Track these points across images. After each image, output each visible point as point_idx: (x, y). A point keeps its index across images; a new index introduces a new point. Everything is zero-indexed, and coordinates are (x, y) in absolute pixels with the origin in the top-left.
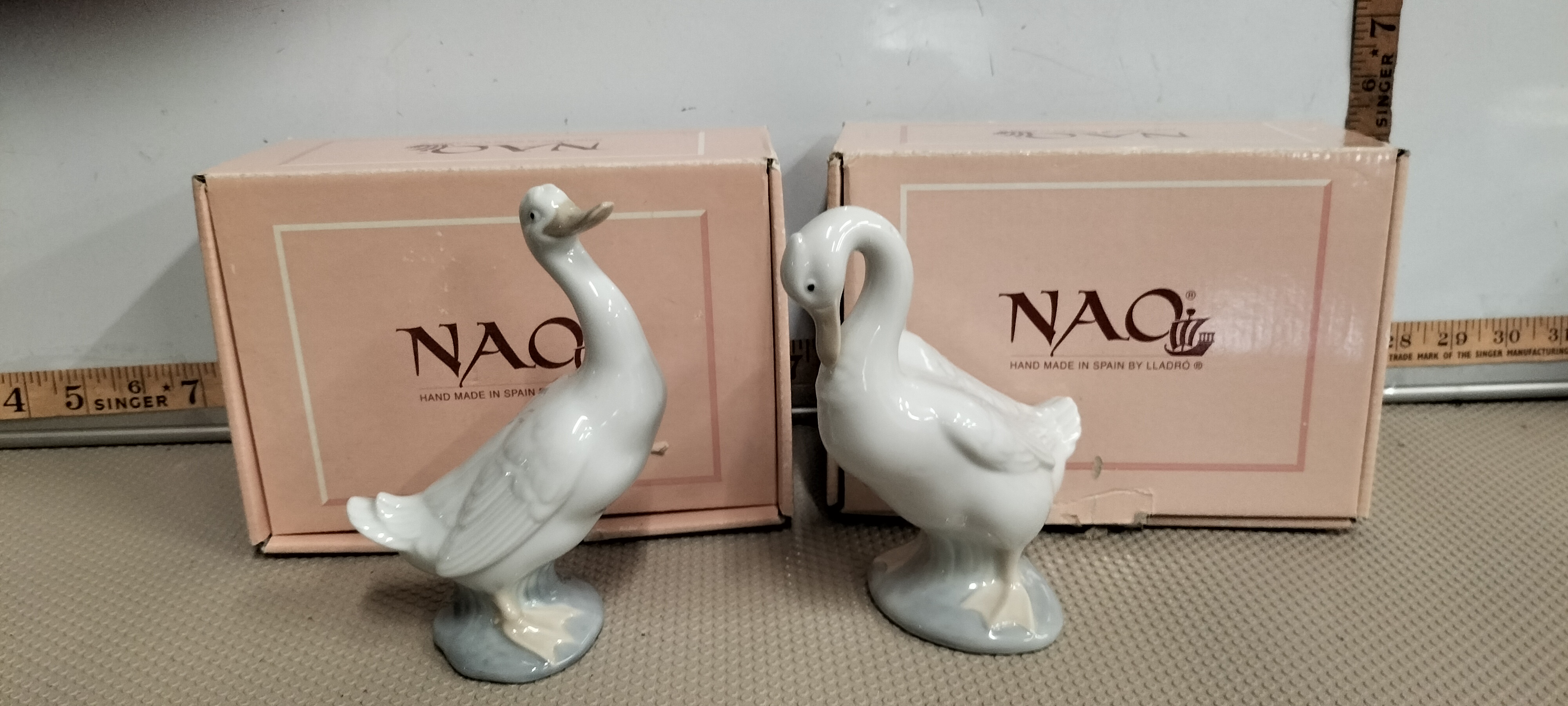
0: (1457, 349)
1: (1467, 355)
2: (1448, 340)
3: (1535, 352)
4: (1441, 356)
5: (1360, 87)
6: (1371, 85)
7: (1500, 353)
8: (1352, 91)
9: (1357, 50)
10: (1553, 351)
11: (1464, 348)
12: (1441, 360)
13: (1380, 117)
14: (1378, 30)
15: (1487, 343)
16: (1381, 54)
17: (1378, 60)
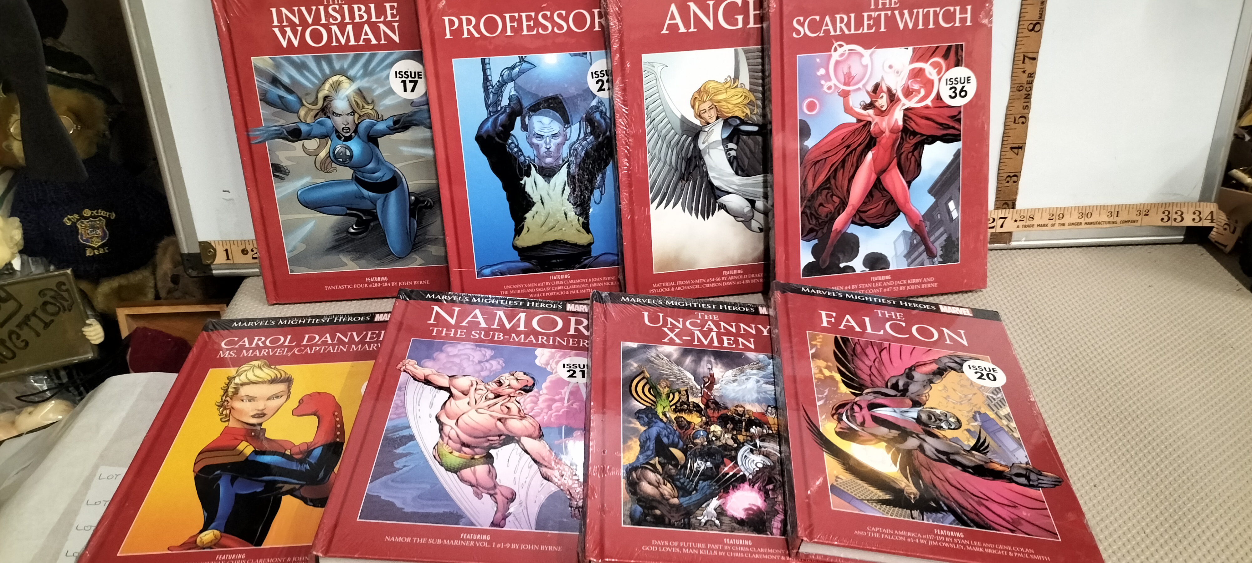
0: (1058, 222)
1: (1063, 225)
2: (1054, 217)
3: (1099, 223)
4: (1049, 225)
5: (1015, 89)
6: (1021, 88)
7: (1081, 224)
8: (1011, 91)
9: (1015, 71)
10: (1109, 223)
11: (1062, 221)
12: (1049, 227)
13: (1026, 104)
14: (1027, 60)
15: (1075, 220)
16: (1027, 73)
17: (1026, 75)
